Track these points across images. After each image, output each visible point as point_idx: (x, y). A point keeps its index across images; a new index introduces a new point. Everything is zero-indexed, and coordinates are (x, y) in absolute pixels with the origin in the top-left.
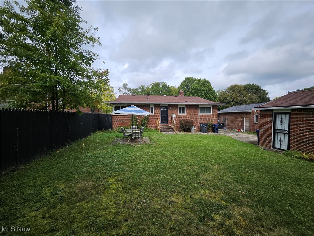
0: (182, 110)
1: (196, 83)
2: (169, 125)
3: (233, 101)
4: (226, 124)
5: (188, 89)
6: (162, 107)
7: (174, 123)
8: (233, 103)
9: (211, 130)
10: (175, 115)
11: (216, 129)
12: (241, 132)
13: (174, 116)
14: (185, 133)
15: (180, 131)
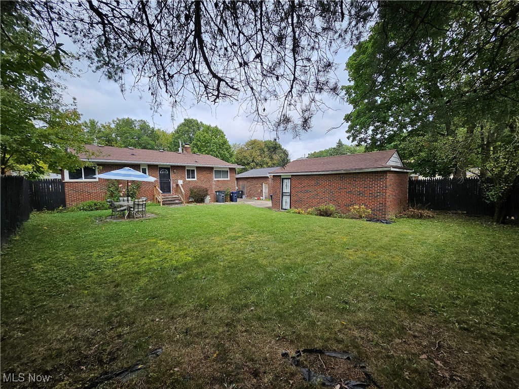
0: (191, 173)
1: (203, 131)
2: (173, 195)
3: (253, 161)
4: (245, 191)
5: (190, 138)
6: (161, 168)
7: (181, 192)
8: (253, 164)
9: (229, 199)
10: (182, 181)
11: (234, 198)
12: (261, 199)
13: (180, 182)
14: (198, 204)
15: (189, 202)
